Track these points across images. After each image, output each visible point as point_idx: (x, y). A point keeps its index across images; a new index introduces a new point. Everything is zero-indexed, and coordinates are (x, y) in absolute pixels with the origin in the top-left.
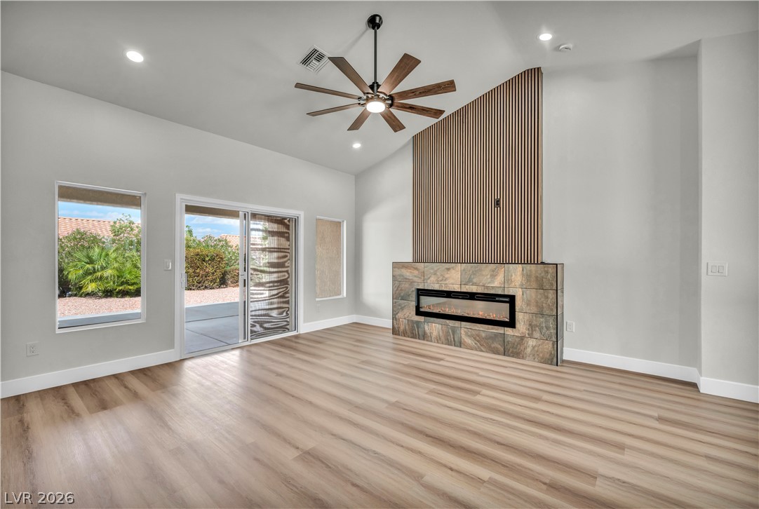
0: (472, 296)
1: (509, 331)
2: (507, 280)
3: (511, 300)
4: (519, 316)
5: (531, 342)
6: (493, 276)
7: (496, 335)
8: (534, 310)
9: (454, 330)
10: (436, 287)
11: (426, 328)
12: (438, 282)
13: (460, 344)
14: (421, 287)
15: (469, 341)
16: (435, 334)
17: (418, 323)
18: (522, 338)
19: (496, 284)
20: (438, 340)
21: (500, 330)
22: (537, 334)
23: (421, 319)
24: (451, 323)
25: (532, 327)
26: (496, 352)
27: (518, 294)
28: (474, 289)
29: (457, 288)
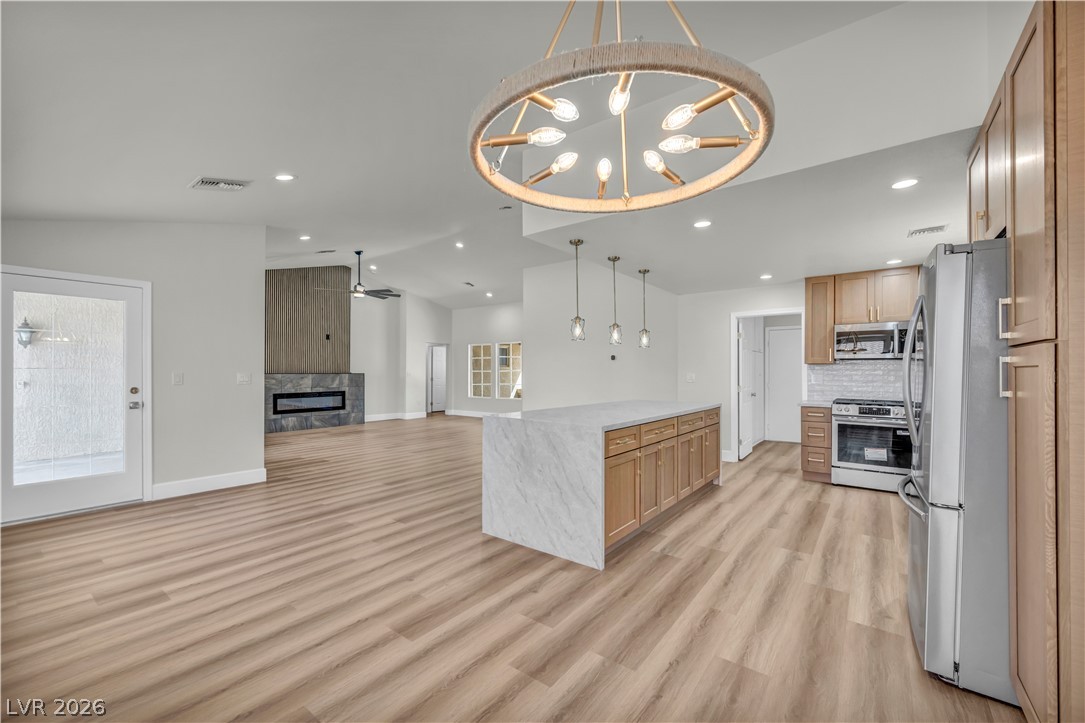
0: (320, 394)
1: (342, 412)
2: (341, 383)
3: (343, 394)
4: (347, 402)
5: (353, 415)
6: (333, 381)
7: (334, 416)
8: (354, 397)
9: (306, 419)
10: (293, 391)
11: (283, 422)
12: (294, 387)
13: (311, 427)
14: (278, 392)
15: (317, 423)
16: (291, 424)
17: (275, 420)
18: (349, 414)
19: (335, 386)
20: (294, 428)
21: (336, 412)
22: (355, 410)
23: (279, 416)
24: (304, 414)
25: (353, 407)
26: (335, 425)
27: (346, 389)
28: (321, 390)
29: (309, 390)
